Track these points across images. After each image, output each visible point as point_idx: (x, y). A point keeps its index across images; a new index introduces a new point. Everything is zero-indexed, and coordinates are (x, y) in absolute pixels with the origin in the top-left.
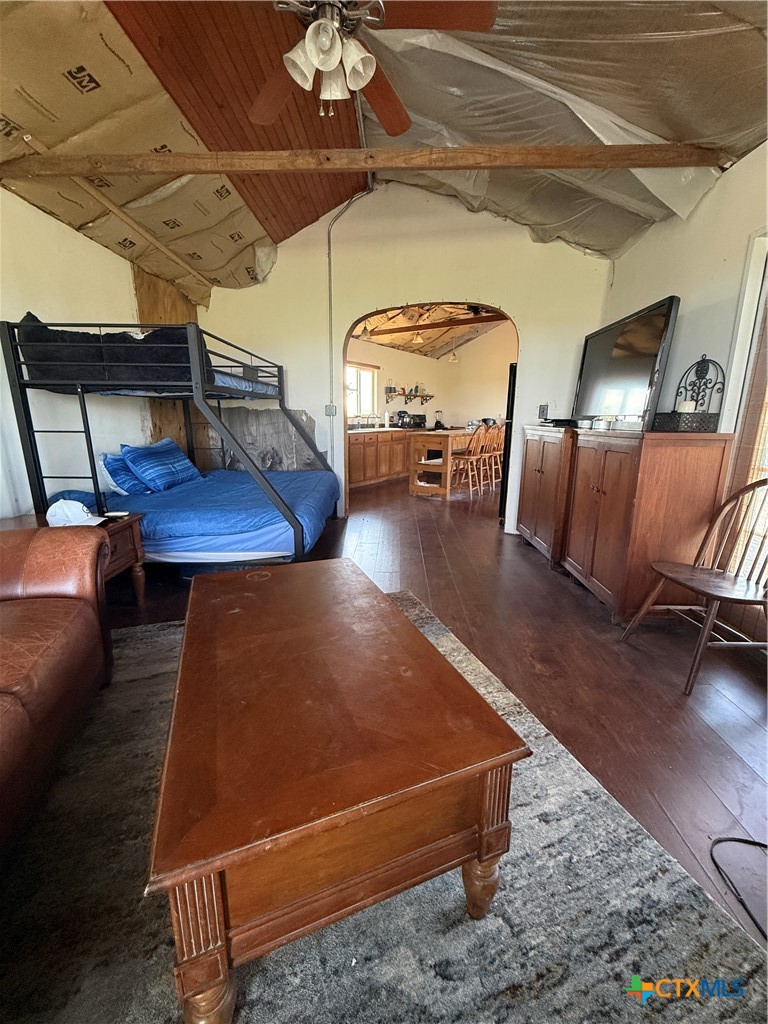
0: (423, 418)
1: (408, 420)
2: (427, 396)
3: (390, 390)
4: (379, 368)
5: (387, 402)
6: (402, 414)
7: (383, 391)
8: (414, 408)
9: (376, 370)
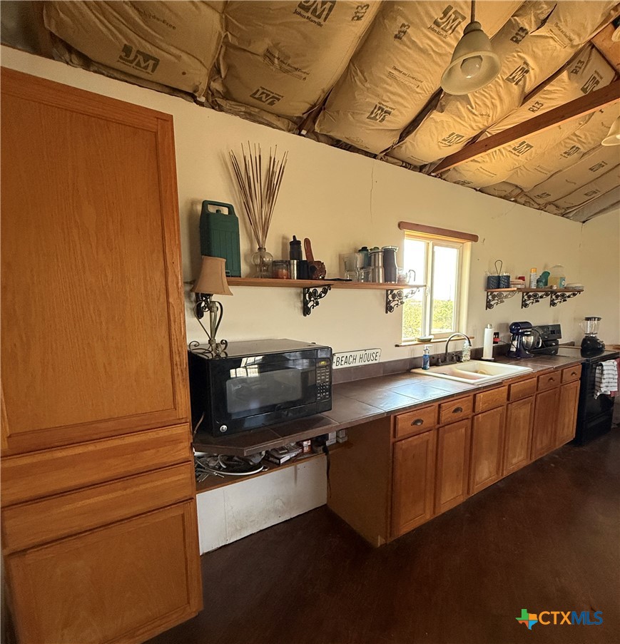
0: (555, 331)
1: (531, 339)
2: (567, 289)
3: (496, 284)
4: (474, 238)
5: (489, 306)
6: (518, 329)
7: (481, 283)
8: (540, 314)
9: (469, 244)
